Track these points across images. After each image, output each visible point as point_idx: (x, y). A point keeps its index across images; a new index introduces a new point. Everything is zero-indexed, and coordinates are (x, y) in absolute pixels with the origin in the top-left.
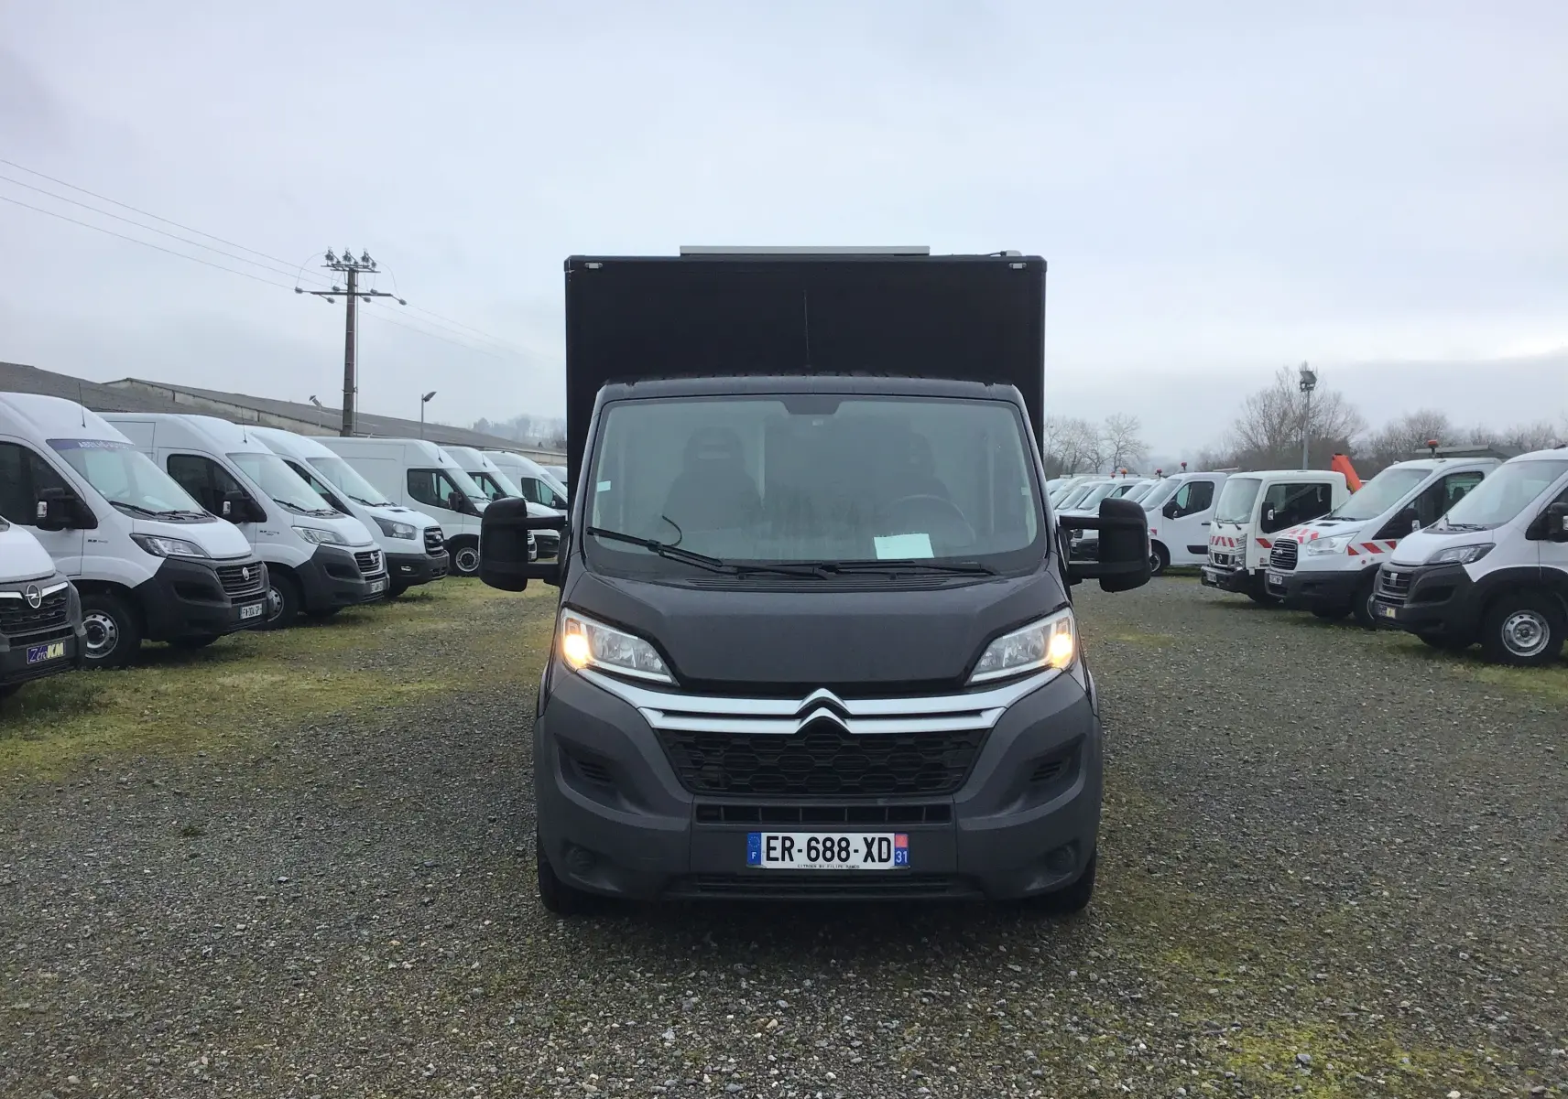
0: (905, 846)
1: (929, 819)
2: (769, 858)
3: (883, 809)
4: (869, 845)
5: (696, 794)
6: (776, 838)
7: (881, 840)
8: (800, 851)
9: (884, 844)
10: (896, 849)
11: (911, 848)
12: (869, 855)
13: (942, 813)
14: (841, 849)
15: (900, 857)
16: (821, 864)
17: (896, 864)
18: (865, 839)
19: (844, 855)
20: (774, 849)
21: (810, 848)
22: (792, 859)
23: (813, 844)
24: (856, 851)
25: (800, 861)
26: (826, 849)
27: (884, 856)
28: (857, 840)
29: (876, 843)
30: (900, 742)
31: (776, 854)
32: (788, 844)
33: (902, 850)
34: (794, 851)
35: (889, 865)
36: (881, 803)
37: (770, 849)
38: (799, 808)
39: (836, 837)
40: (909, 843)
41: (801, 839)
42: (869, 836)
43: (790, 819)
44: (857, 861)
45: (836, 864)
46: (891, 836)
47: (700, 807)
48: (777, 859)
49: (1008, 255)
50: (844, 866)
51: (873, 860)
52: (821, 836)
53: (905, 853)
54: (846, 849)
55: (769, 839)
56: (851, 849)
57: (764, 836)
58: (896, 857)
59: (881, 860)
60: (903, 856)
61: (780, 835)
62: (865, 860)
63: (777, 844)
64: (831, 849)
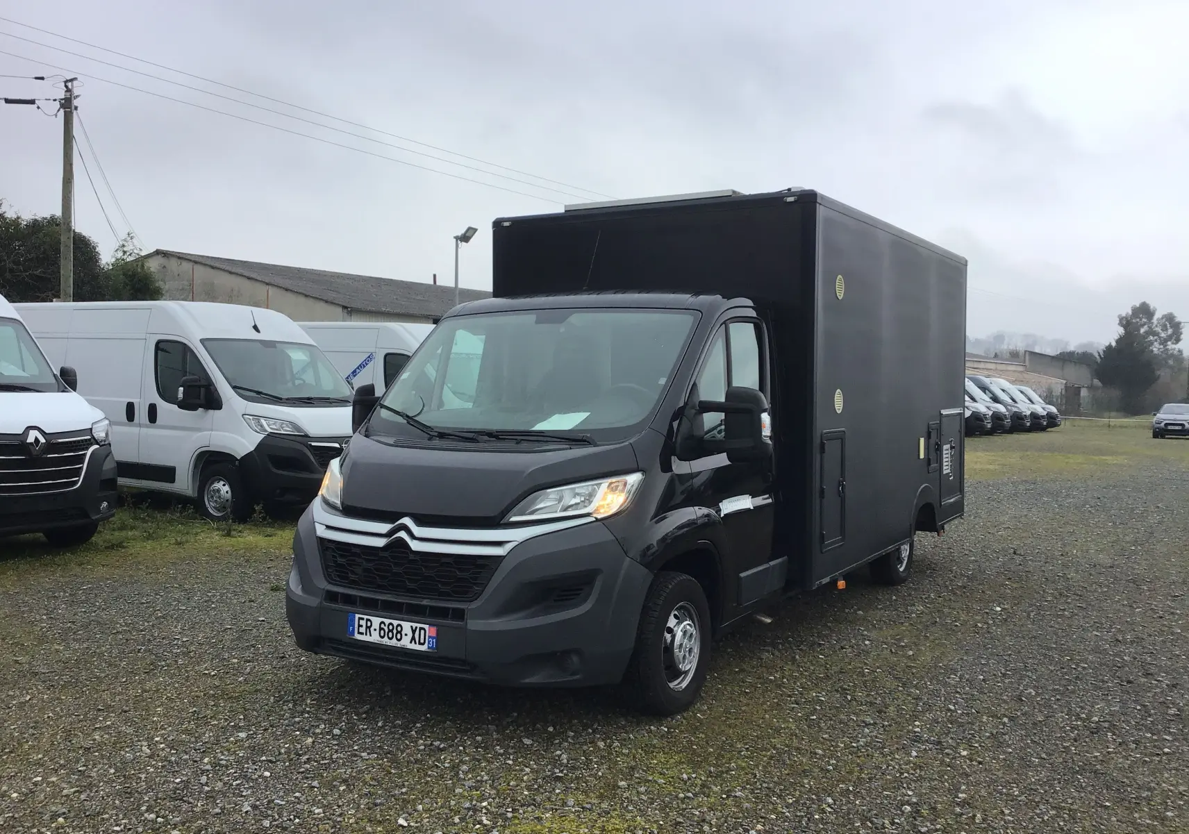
0: (435, 635)
1: (453, 618)
2: (359, 633)
3: (425, 607)
4: (414, 631)
5: (330, 583)
6: (363, 619)
7: (421, 629)
8: (375, 630)
9: (422, 632)
10: (429, 637)
11: (438, 637)
12: (413, 638)
13: (460, 615)
14: (398, 632)
15: (431, 643)
16: (386, 641)
17: (429, 648)
18: (412, 627)
19: (399, 637)
20: (362, 626)
21: (381, 629)
22: (371, 635)
23: (383, 626)
24: (406, 635)
25: (374, 638)
26: (389, 631)
27: (422, 641)
28: (407, 626)
29: (418, 630)
30: (444, 560)
31: (363, 630)
32: (369, 624)
33: (433, 638)
34: (372, 629)
35: (424, 648)
36: (425, 602)
37: (360, 626)
38: (378, 600)
39: (395, 623)
40: (437, 634)
41: (376, 621)
42: (414, 625)
43: (371, 606)
44: (406, 642)
45: (394, 642)
46: (426, 627)
47: (328, 592)
48: (362, 634)
49: (792, 190)
50: (399, 644)
51: (415, 643)
52: (387, 621)
53: (434, 640)
54: (400, 632)
55: (360, 619)
56: (403, 633)
57: (357, 616)
58: (429, 642)
59: (420, 644)
60: (433, 642)
61: (365, 617)
62: (411, 642)
63: (363, 623)
64: (392, 631)
